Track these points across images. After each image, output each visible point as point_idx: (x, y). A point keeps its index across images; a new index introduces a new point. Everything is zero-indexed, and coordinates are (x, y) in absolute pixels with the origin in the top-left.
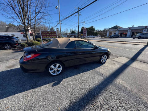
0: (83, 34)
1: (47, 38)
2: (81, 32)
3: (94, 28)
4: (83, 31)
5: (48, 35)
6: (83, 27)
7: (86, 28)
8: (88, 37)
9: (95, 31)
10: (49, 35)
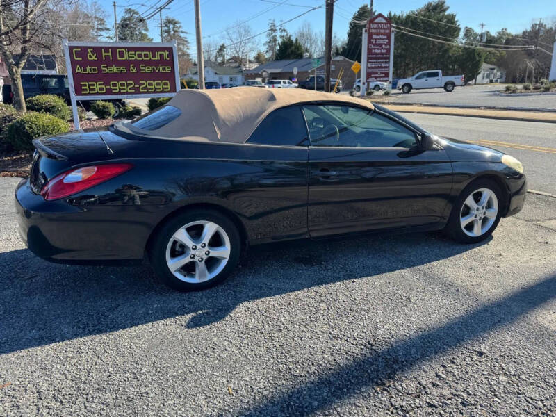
0: (363, 66)
1: (109, 92)
2: (352, 50)
3: (451, 19)
4: (365, 37)
5: (114, 69)
6: (363, 13)
7: (390, 20)
8: (401, 82)
9: (461, 40)
10: (123, 69)
